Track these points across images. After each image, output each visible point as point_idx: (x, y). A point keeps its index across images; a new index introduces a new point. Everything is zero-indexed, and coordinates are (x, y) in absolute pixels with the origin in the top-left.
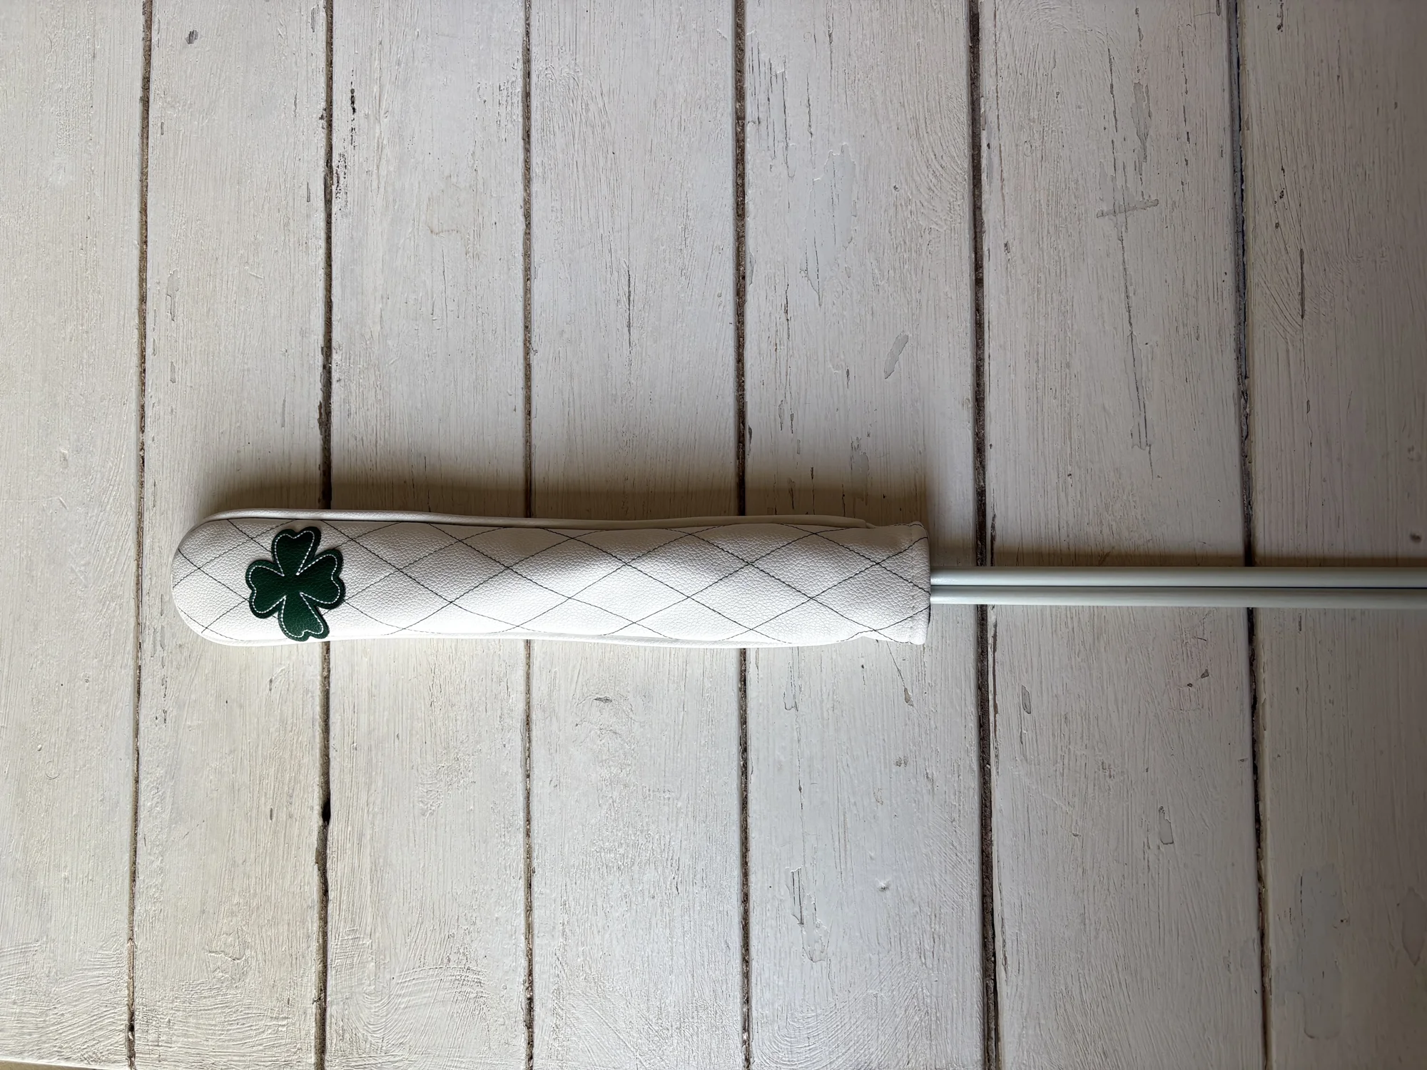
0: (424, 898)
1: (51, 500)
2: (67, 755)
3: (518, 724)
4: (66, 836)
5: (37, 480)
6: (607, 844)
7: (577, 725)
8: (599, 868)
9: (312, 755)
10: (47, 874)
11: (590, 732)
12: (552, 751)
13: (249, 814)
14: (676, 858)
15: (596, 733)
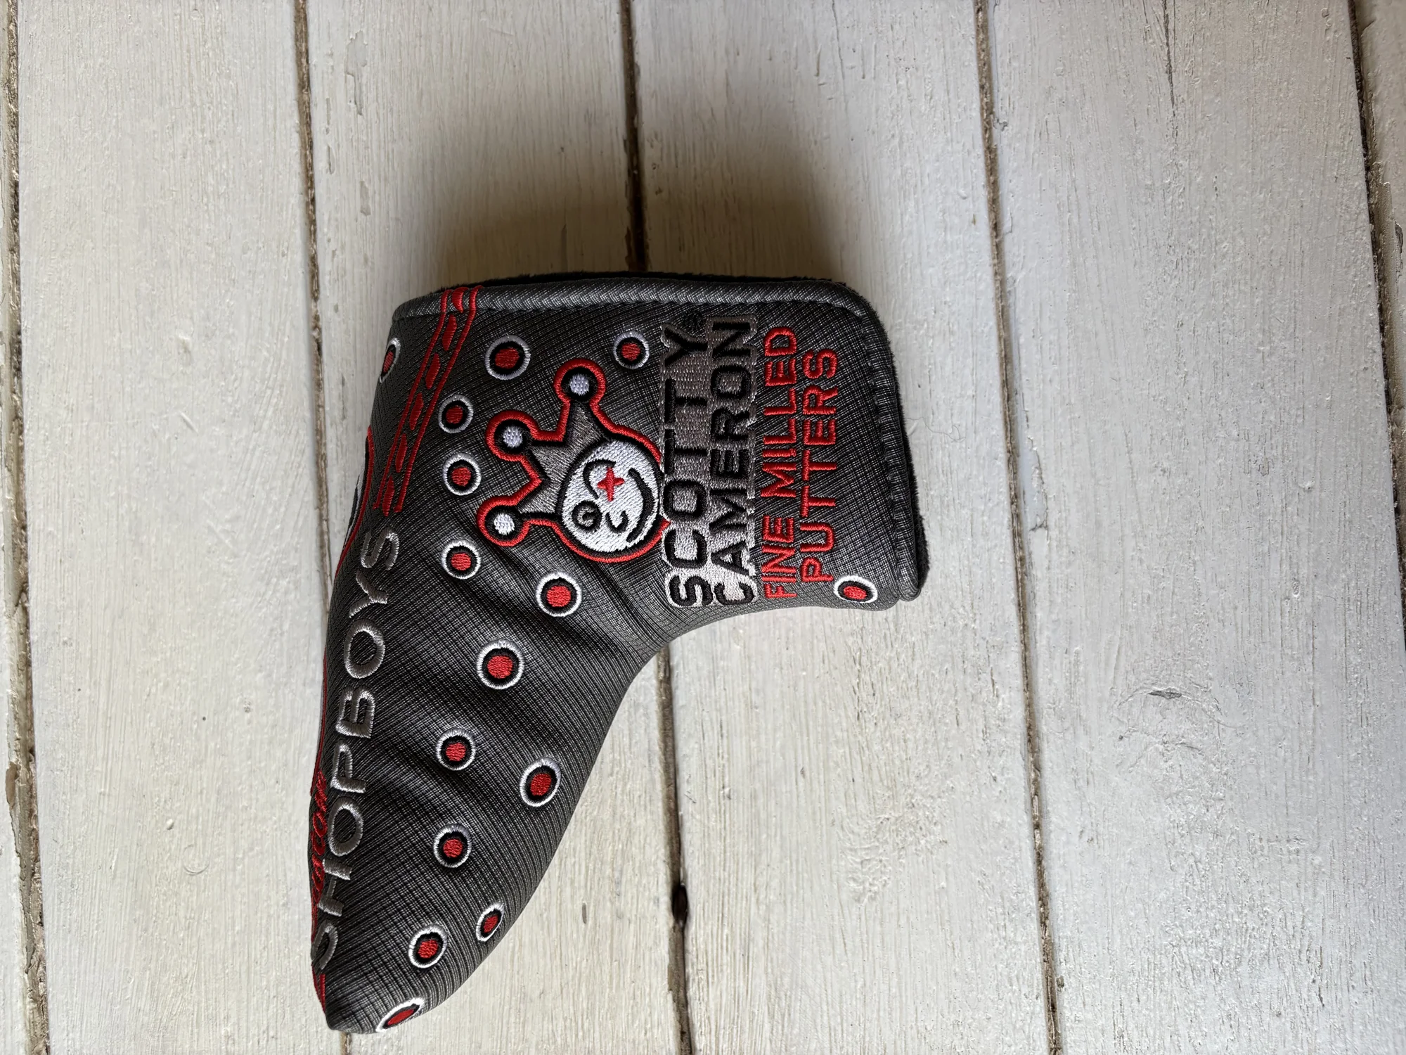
0: (867, 1039)
1: (167, 419)
2: (219, 834)
3: (1017, 741)
4: (224, 968)
5: (140, 386)
6: (1190, 932)
7: (1121, 738)
8: (1179, 974)
9: (652, 813)
10: (196, 1030)
11: (1146, 748)
12: (1081, 783)
13: (545, 916)
14: (1315, 947)
15: (1157, 749)
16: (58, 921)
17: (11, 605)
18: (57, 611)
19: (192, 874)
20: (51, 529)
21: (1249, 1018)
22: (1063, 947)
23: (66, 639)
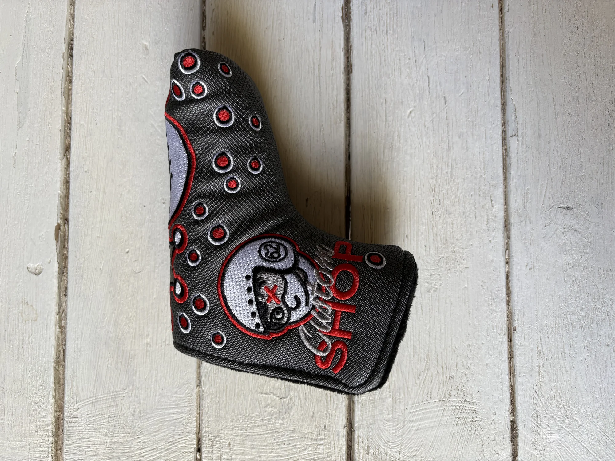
16: (75, 292)
17: (62, 155)
18: (83, 158)
19: (136, 273)
20: (82, 122)
21: (595, 346)
22: (517, 314)
23: (86, 170)
